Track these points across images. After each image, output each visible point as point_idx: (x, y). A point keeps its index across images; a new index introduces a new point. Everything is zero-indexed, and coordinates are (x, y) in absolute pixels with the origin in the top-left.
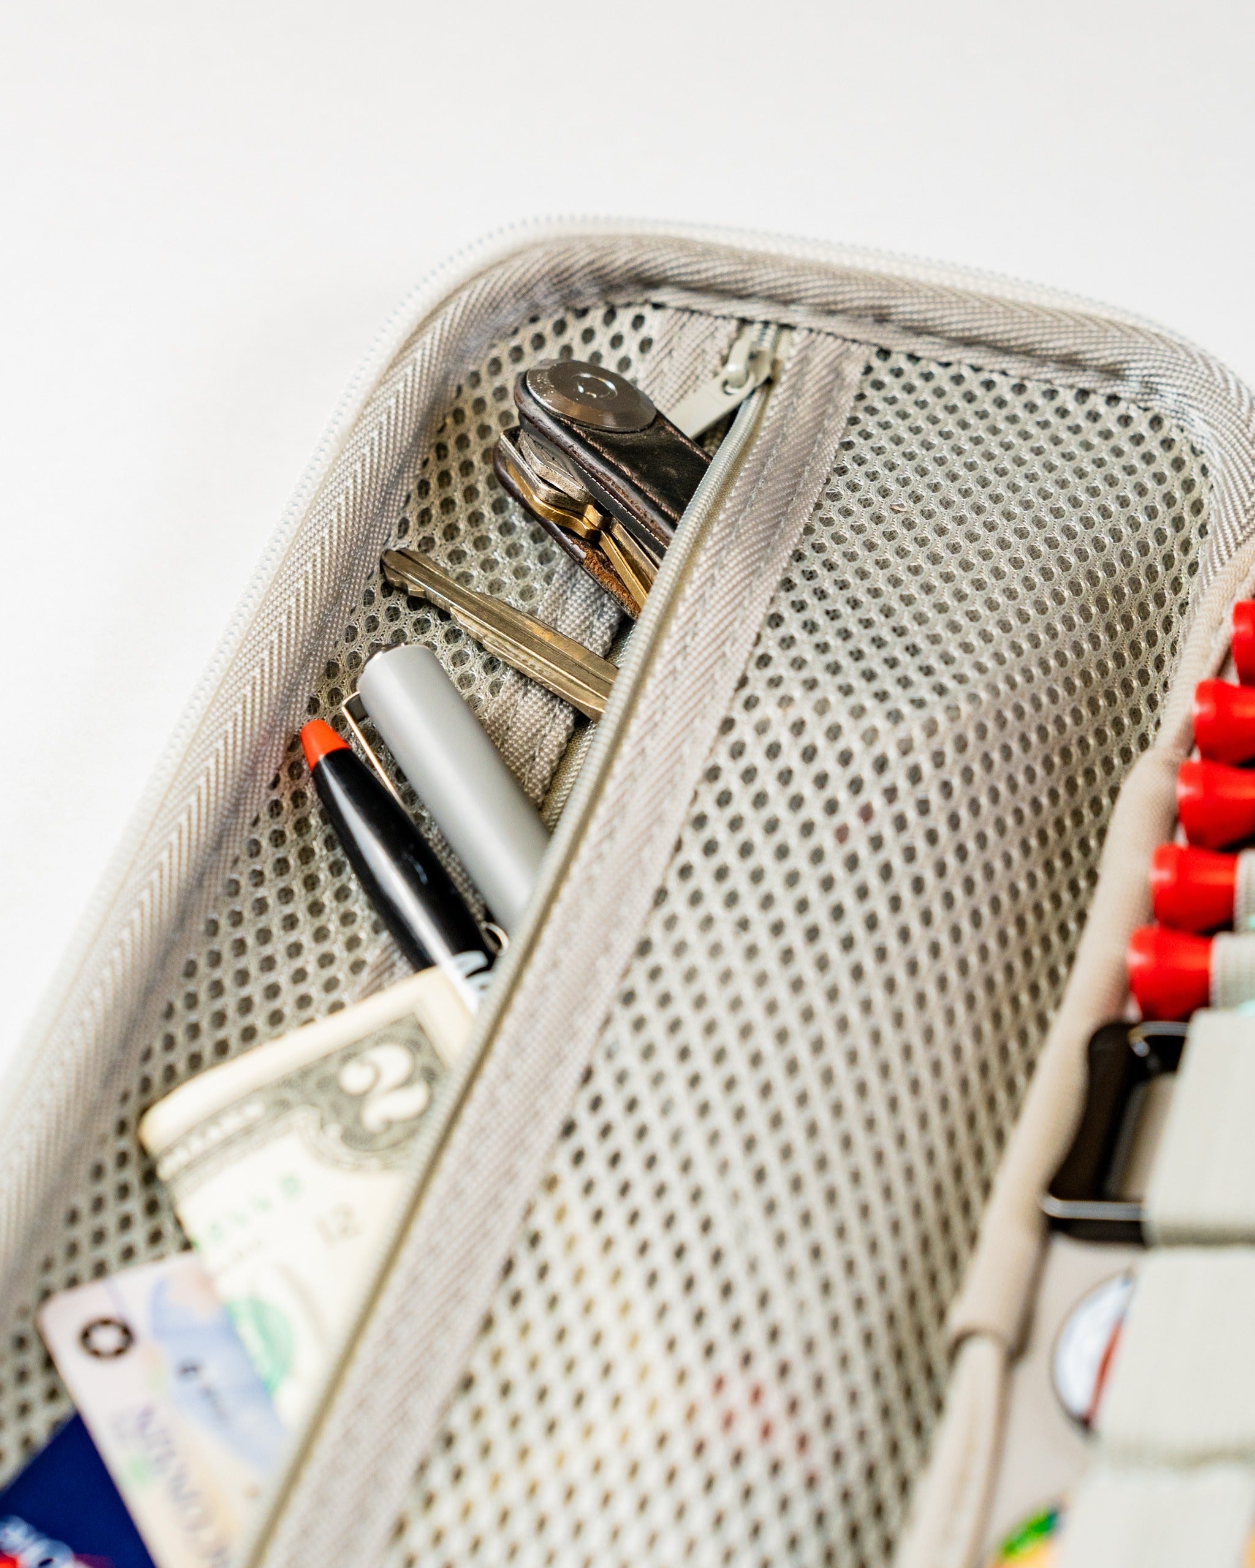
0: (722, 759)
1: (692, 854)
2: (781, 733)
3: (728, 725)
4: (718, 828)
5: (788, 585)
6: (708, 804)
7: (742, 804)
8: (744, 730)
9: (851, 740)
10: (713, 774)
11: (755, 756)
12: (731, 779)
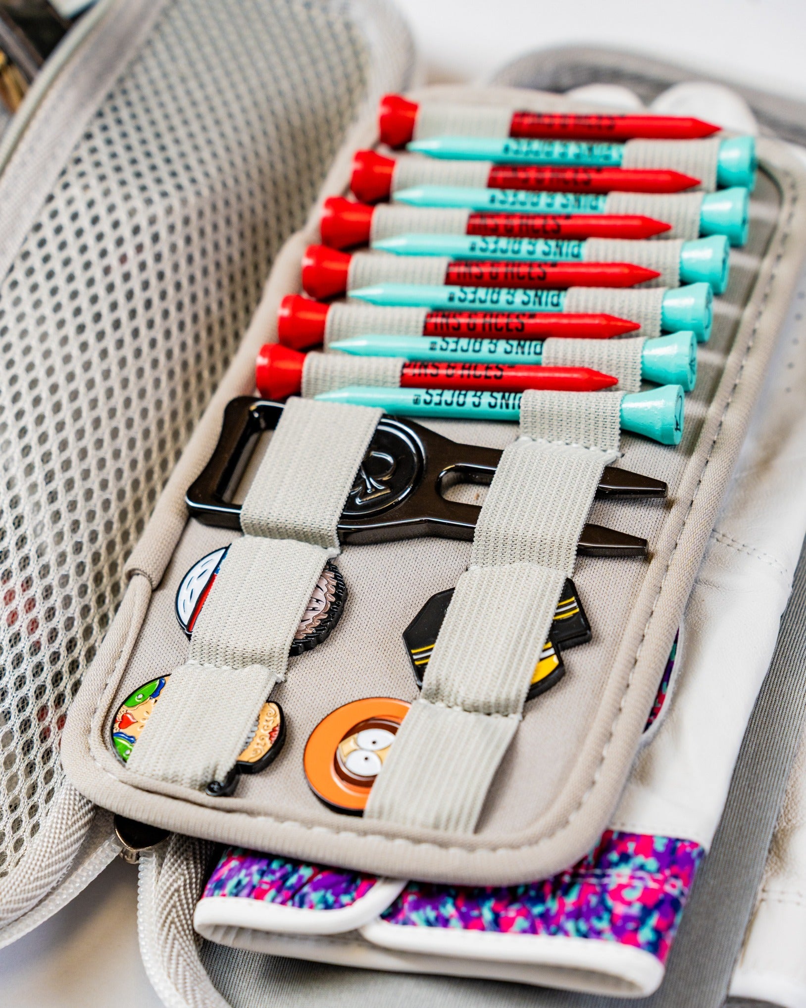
0: (45, 219)
1: (19, 274)
2: (80, 206)
3: (50, 198)
4: (35, 260)
5: (100, 114)
6: (32, 245)
7: (51, 247)
8: (59, 203)
9: (121, 214)
10: (38, 227)
11: (64, 218)
12: (47, 231)
